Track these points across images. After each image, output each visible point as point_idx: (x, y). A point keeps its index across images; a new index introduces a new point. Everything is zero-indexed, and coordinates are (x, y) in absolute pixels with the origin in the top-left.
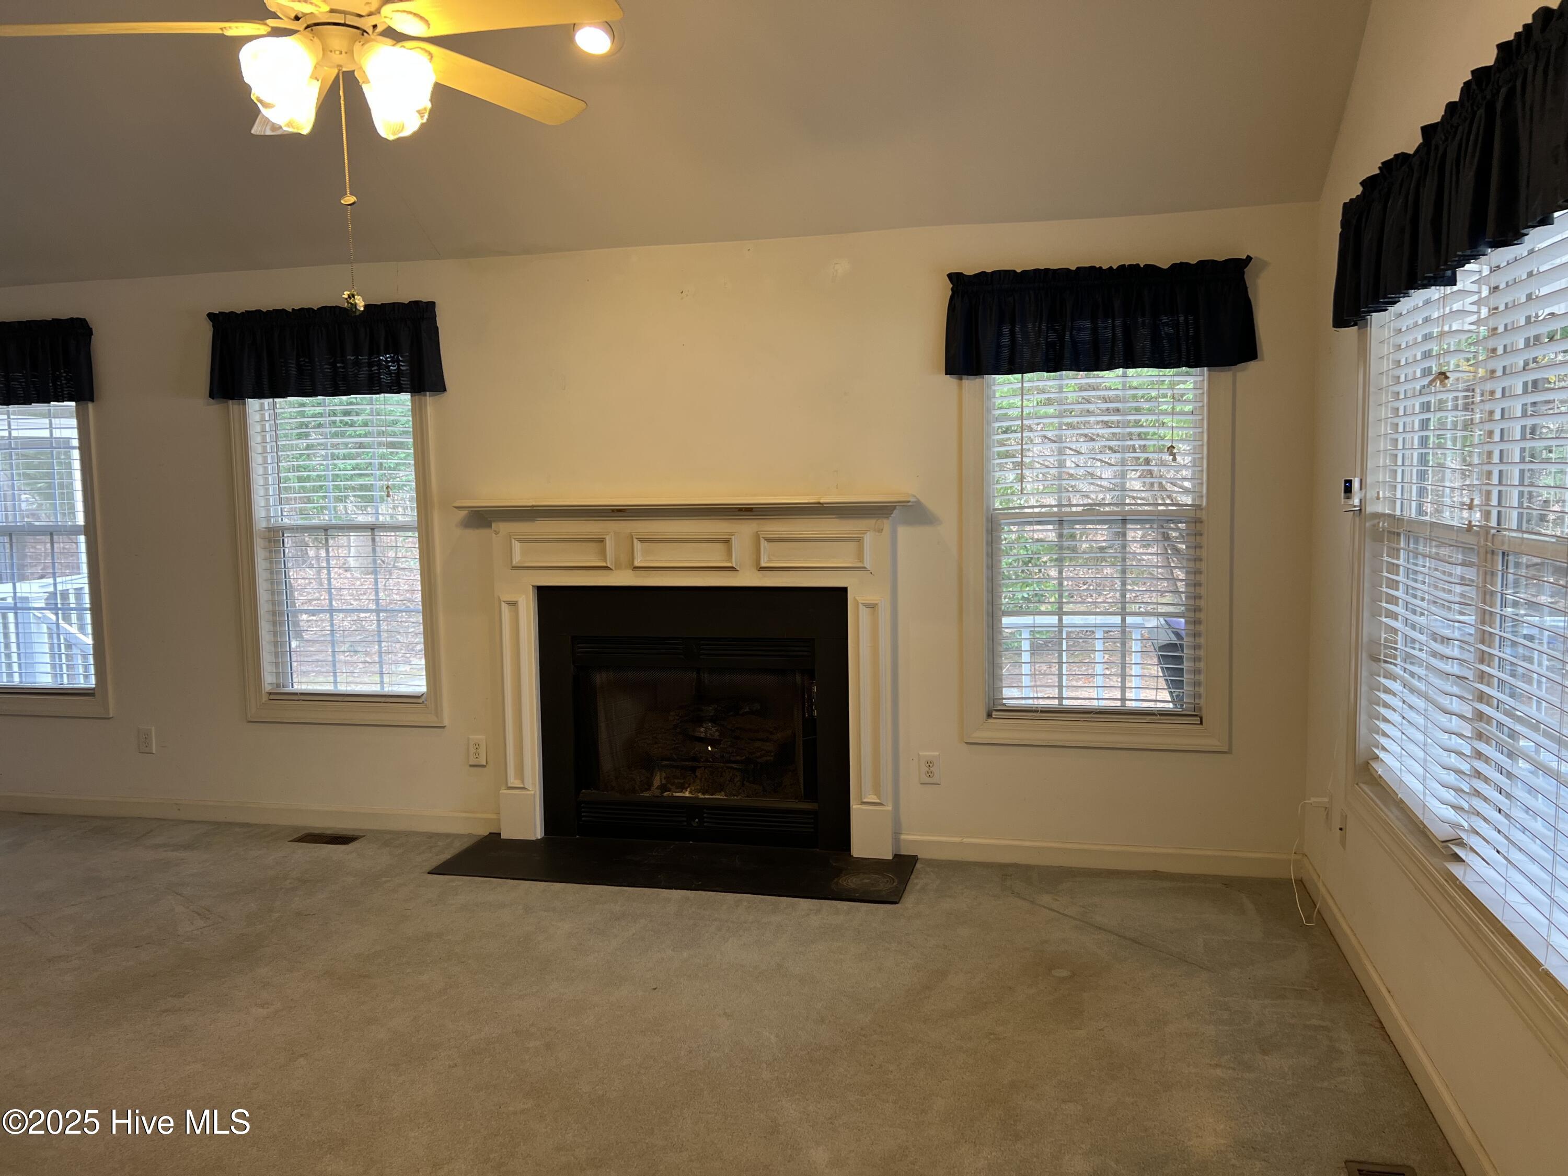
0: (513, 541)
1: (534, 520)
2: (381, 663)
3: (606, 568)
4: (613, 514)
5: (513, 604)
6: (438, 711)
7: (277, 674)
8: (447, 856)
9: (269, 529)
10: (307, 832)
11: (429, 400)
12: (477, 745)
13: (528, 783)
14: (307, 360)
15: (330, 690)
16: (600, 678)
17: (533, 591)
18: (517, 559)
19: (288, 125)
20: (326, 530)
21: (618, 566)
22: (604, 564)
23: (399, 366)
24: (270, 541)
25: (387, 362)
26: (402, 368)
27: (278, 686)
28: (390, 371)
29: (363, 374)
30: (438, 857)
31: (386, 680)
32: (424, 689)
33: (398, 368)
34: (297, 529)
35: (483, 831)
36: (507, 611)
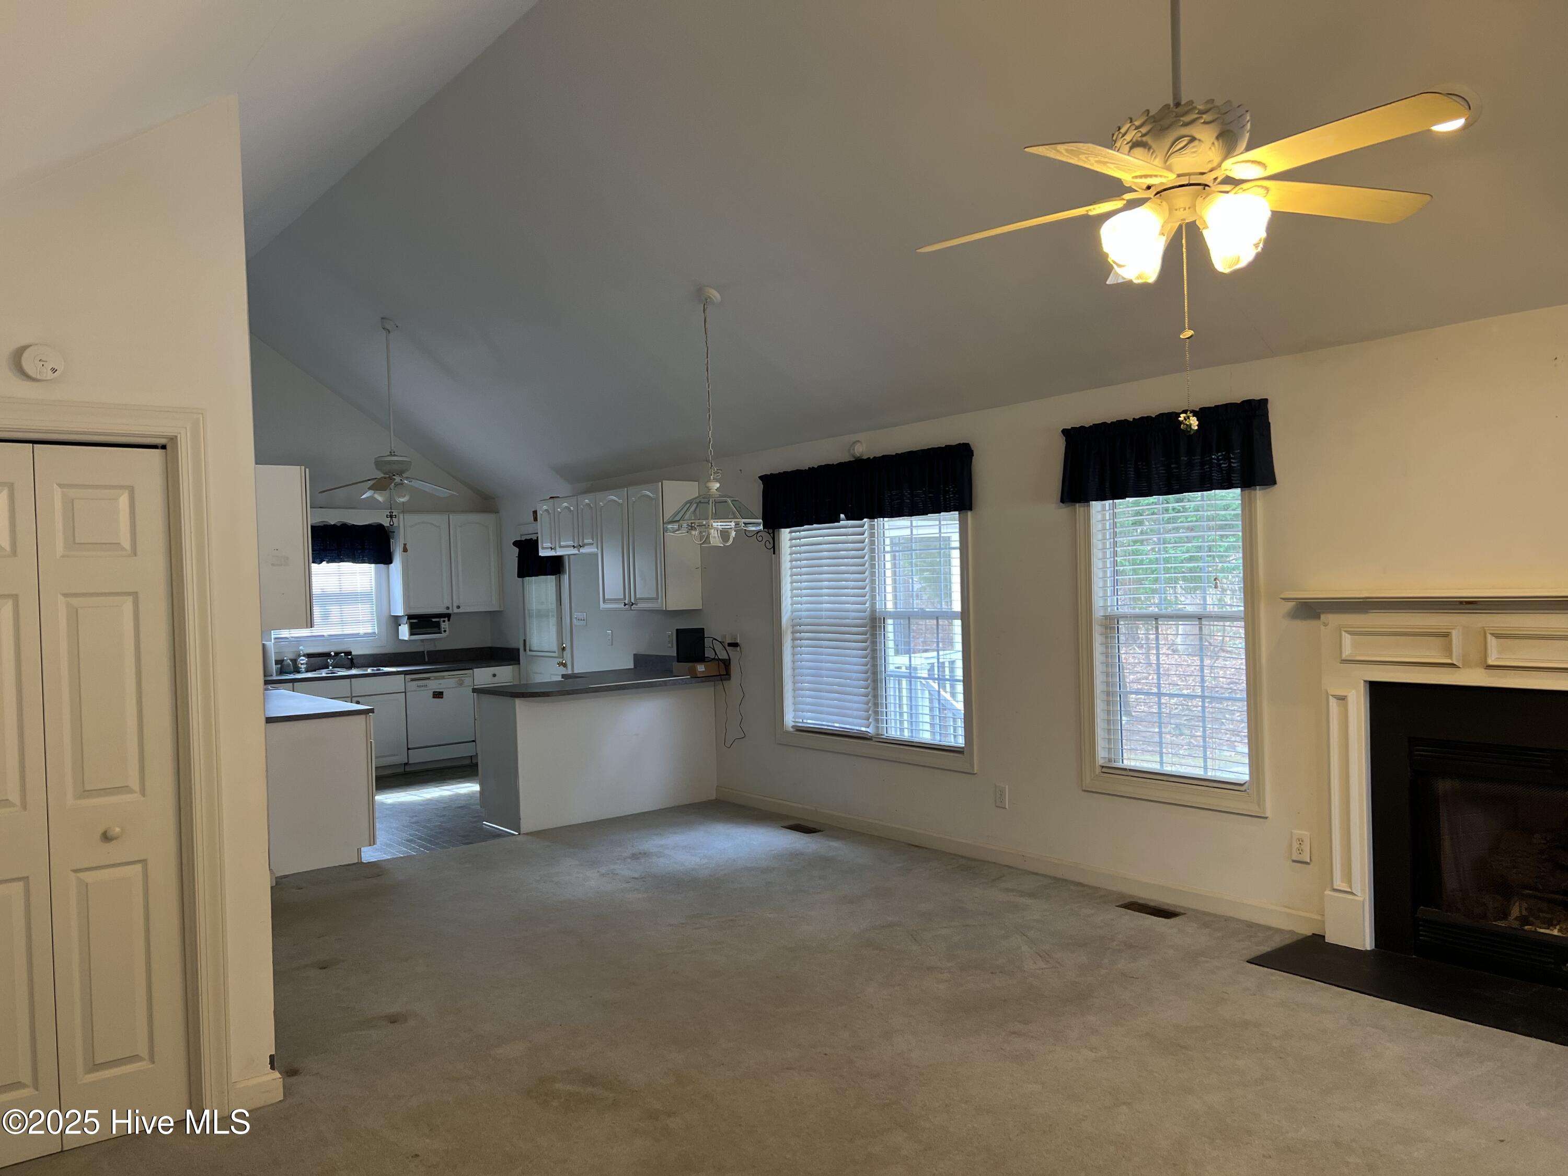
0: (1343, 633)
1: (1368, 613)
2: (1205, 748)
3: (1452, 665)
4: (1461, 606)
5: (1342, 699)
6: (1260, 802)
7: (1110, 749)
8: (1265, 948)
9: (1106, 617)
10: (1131, 900)
11: (1259, 494)
12: (1301, 841)
13: (1357, 888)
14: (1144, 464)
15: (1157, 769)
16: (1444, 786)
17: (1365, 686)
18: (1347, 652)
19: (1138, 278)
20: (1156, 619)
21: (1467, 664)
22: (1449, 661)
23: (1230, 463)
24: (1106, 628)
25: (1218, 460)
26: (1233, 465)
27: (1110, 760)
28: (1221, 468)
29: (1196, 472)
30: (1258, 948)
31: (1209, 763)
32: (1247, 778)
33: (1230, 466)
34: (1130, 617)
35: (1306, 930)
36: (1335, 705)
